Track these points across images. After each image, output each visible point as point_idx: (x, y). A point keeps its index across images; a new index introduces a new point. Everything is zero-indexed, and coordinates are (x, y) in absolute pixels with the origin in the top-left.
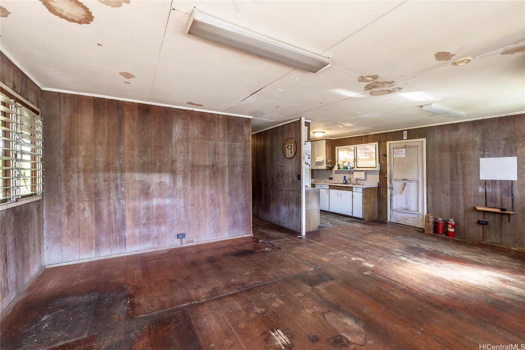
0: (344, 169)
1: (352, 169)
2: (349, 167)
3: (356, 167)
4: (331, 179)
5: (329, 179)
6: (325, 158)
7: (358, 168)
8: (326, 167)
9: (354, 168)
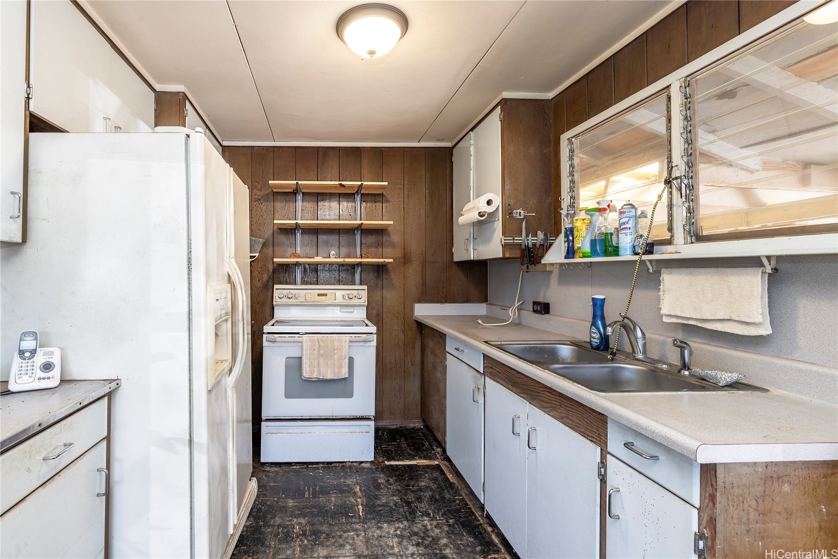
0: (594, 253)
1: (650, 252)
2: (626, 241)
3: (679, 235)
4: (543, 308)
5: (535, 311)
6: (497, 201)
7: (700, 238)
8: (505, 246)
9: (669, 242)
